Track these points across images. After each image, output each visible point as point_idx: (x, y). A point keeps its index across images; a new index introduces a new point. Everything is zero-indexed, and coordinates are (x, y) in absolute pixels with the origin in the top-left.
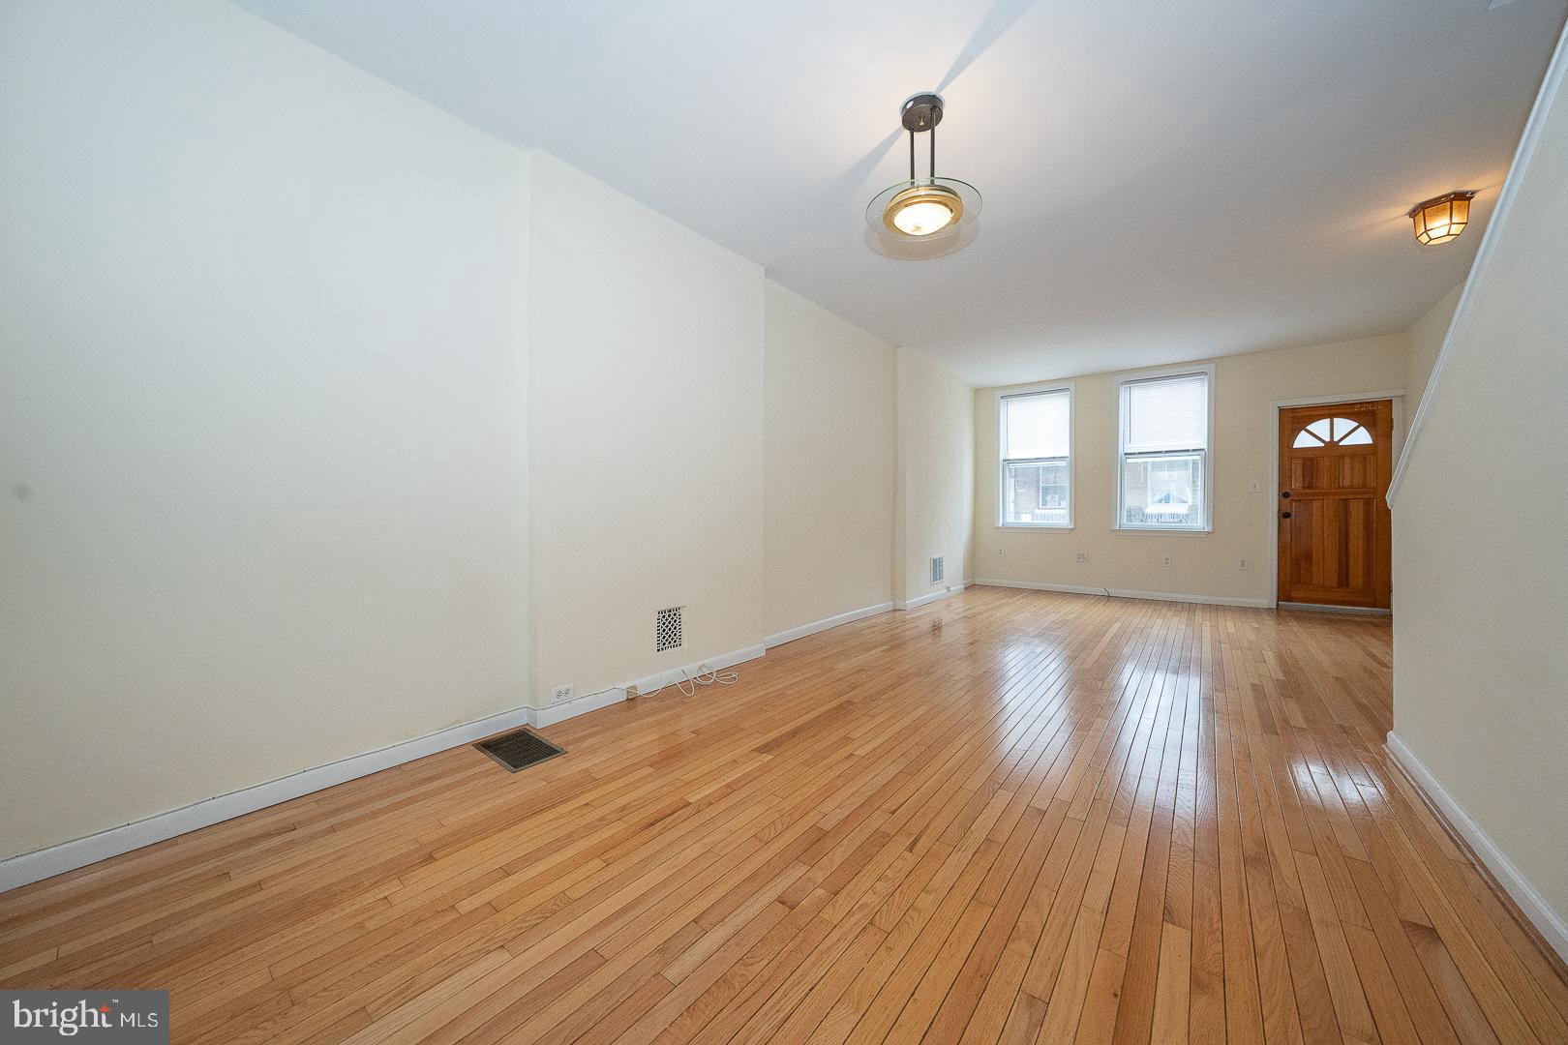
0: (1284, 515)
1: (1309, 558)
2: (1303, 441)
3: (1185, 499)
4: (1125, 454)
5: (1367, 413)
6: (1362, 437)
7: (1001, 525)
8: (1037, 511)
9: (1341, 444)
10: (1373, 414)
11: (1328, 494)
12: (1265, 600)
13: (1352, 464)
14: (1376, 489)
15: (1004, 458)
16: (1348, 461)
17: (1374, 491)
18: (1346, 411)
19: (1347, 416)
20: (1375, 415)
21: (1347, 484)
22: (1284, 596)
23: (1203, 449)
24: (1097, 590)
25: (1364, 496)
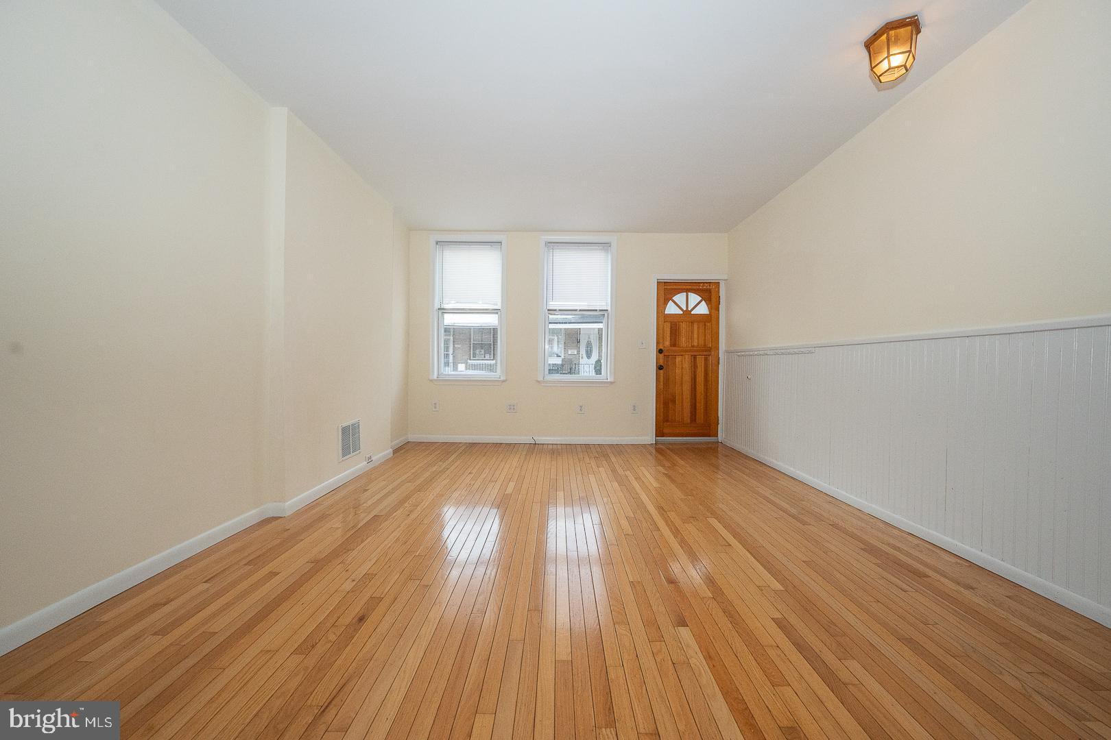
0: (660, 368)
1: (674, 401)
2: (671, 309)
4: (548, 310)
5: (702, 290)
6: (703, 309)
7: (435, 377)
8: (469, 361)
9: (692, 313)
10: (709, 291)
11: (686, 351)
12: (649, 437)
13: (698, 328)
14: (711, 348)
15: (439, 307)
16: (696, 326)
17: (709, 350)
18: (695, 287)
19: (696, 291)
20: (710, 292)
21: (696, 344)
22: (659, 433)
23: (607, 310)
24: (526, 439)
25: (705, 353)
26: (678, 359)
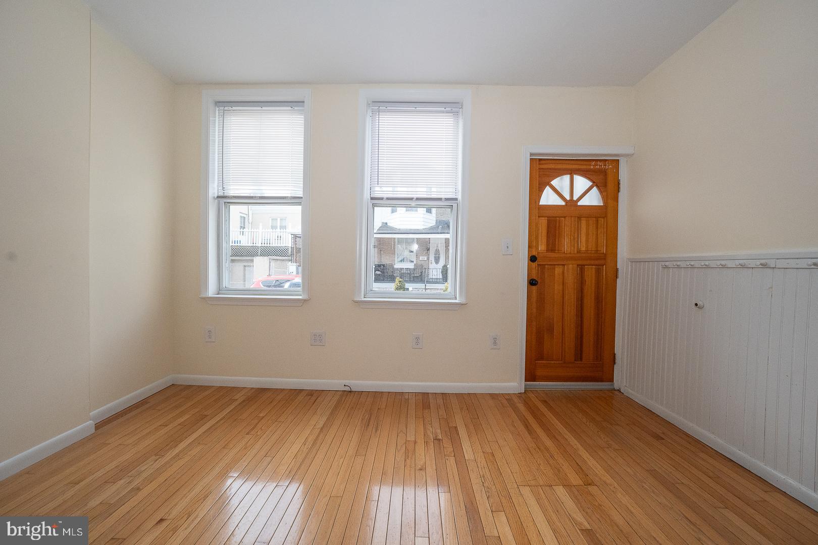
0: (532, 282)
1: (551, 330)
2: (548, 198)
3: (412, 260)
4: (372, 199)
5: (595, 172)
6: (593, 199)
7: (210, 294)
9: (579, 204)
10: (604, 173)
11: (569, 259)
12: (515, 383)
13: (588, 225)
14: (605, 255)
15: (221, 194)
16: (584, 222)
17: (604, 257)
18: (584, 167)
19: (585, 173)
20: (606, 175)
21: (583, 249)
22: (530, 376)
23: (456, 199)
24: (336, 383)
25: (597, 262)
26: (558, 270)
